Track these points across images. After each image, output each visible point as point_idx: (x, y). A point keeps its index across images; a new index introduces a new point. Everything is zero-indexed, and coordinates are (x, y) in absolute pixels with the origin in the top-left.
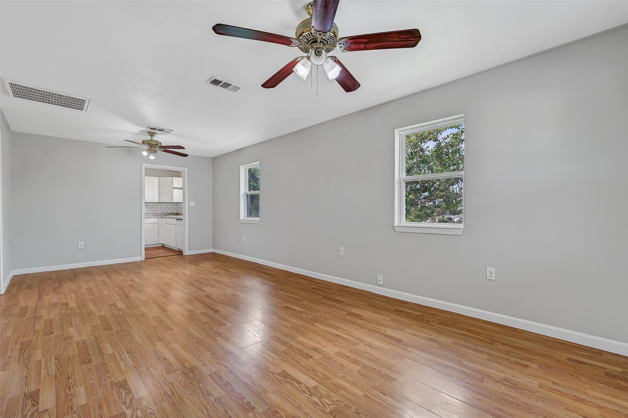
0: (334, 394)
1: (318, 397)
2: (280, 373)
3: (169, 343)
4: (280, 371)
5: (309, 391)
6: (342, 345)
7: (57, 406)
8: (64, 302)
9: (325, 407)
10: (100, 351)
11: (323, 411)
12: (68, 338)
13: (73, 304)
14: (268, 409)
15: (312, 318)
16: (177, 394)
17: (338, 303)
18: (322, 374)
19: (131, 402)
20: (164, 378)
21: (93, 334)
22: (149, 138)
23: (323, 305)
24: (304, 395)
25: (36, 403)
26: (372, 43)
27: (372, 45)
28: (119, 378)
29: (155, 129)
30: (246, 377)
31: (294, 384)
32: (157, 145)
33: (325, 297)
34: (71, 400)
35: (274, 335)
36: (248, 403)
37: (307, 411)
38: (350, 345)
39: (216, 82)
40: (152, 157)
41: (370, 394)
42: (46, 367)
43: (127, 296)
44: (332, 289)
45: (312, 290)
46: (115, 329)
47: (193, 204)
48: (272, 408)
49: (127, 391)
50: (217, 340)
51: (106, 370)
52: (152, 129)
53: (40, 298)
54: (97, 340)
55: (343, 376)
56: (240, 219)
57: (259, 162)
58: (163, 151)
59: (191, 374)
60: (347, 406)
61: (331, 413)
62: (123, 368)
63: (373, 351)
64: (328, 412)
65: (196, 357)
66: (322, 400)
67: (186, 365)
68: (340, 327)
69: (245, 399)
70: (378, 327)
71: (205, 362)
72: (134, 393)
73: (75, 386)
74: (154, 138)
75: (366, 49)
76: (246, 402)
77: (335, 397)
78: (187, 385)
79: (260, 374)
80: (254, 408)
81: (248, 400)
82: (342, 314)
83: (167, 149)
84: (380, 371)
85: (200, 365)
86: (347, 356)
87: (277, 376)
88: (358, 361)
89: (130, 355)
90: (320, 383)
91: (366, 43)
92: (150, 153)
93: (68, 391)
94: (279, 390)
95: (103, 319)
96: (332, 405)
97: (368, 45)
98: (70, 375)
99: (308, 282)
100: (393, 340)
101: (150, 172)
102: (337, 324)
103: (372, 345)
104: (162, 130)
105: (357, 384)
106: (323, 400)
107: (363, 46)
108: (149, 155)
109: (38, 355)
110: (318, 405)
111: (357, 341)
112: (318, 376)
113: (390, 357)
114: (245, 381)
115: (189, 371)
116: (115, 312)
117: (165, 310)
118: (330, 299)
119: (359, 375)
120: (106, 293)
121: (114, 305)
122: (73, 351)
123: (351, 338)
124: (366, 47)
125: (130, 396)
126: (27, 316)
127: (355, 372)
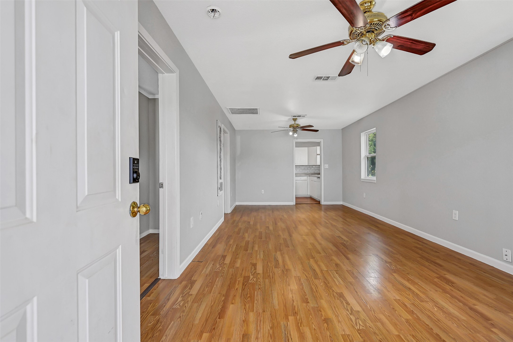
0: (370, 322)
1: (355, 318)
2: (338, 293)
3: (283, 254)
4: (339, 292)
5: (351, 311)
6: (408, 297)
7: (230, 263)
8: (249, 221)
9: (356, 325)
10: (253, 247)
11: (353, 326)
12: (243, 238)
13: (252, 223)
14: (317, 307)
15: (394, 268)
16: (274, 278)
17: (435, 265)
18: (371, 307)
19: (254, 273)
20: (272, 269)
21: (253, 239)
22: (293, 122)
23: (416, 262)
24: (346, 311)
25: (224, 260)
26: (418, 12)
27: (419, 13)
28: (254, 262)
29: (296, 116)
30: (314, 286)
31: (344, 303)
32: (298, 127)
33: (423, 257)
34: (235, 263)
35: (351, 269)
36: (307, 299)
37: (341, 321)
38: (416, 300)
39: (318, 78)
40: (296, 135)
41: (404, 337)
42: (232, 248)
43: (276, 224)
44: (439, 253)
45: (413, 248)
46: (263, 239)
47: (327, 166)
48: (319, 308)
49: (255, 268)
50: (310, 260)
51: (251, 256)
52: (294, 116)
53: (241, 218)
54: (254, 242)
55: (389, 316)
56: (361, 178)
57: (375, 128)
58: (302, 130)
59: (286, 272)
60: (375, 333)
61: (358, 330)
62: (258, 258)
63: (440, 313)
64: (357, 328)
65: (293, 265)
66: (357, 320)
67: (286, 267)
68: (419, 283)
69: (306, 296)
70: (469, 299)
71: (296, 270)
72: (257, 270)
73: (238, 259)
74: (297, 122)
75: (413, 18)
76: (306, 298)
77: (369, 323)
78: (281, 277)
79: (324, 288)
80: (308, 302)
81: (308, 297)
82: (430, 275)
83: (304, 128)
84: (432, 329)
85: (293, 270)
86: (406, 306)
87: (335, 294)
88: (414, 313)
89: (263, 254)
90: (364, 311)
91: (411, 15)
92: (294, 133)
93: (235, 259)
94: (330, 301)
95: (261, 233)
96: (363, 327)
97: (413, 15)
98: (238, 253)
99: (414, 241)
100: (479, 315)
101: (299, 145)
102: (417, 280)
103: (444, 308)
104: (300, 116)
105: (398, 326)
106: (359, 321)
107: (409, 18)
108: (293, 134)
109: (231, 242)
110: (352, 321)
111: (428, 300)
112: (366, 306)
113: (457, 325)
114: (312, 288)
115: (286, 270)
116: (267, 231)
117: (290, 236)
118: (427, 260)
119: (406, 322)
120: (268, 220)
121: (268, 227)
122: (243, 244)
123: (423, 295)
124: (412, 17)
125: (255, 271)
126: (234, 225)
127: (404, 318)
